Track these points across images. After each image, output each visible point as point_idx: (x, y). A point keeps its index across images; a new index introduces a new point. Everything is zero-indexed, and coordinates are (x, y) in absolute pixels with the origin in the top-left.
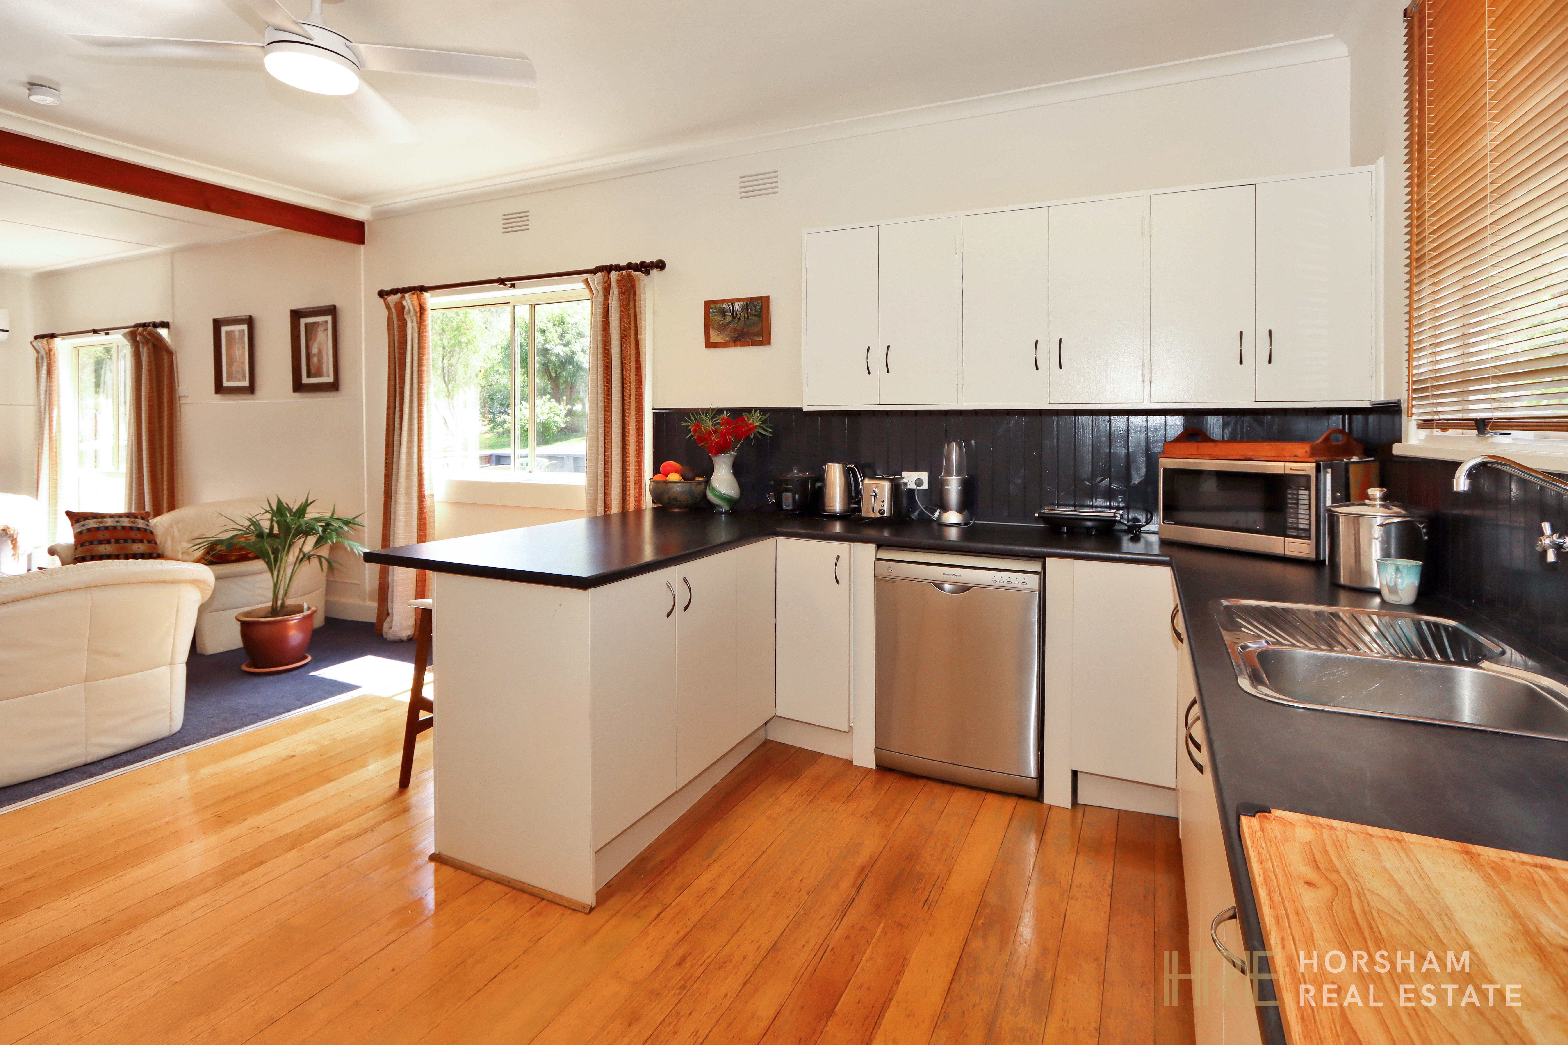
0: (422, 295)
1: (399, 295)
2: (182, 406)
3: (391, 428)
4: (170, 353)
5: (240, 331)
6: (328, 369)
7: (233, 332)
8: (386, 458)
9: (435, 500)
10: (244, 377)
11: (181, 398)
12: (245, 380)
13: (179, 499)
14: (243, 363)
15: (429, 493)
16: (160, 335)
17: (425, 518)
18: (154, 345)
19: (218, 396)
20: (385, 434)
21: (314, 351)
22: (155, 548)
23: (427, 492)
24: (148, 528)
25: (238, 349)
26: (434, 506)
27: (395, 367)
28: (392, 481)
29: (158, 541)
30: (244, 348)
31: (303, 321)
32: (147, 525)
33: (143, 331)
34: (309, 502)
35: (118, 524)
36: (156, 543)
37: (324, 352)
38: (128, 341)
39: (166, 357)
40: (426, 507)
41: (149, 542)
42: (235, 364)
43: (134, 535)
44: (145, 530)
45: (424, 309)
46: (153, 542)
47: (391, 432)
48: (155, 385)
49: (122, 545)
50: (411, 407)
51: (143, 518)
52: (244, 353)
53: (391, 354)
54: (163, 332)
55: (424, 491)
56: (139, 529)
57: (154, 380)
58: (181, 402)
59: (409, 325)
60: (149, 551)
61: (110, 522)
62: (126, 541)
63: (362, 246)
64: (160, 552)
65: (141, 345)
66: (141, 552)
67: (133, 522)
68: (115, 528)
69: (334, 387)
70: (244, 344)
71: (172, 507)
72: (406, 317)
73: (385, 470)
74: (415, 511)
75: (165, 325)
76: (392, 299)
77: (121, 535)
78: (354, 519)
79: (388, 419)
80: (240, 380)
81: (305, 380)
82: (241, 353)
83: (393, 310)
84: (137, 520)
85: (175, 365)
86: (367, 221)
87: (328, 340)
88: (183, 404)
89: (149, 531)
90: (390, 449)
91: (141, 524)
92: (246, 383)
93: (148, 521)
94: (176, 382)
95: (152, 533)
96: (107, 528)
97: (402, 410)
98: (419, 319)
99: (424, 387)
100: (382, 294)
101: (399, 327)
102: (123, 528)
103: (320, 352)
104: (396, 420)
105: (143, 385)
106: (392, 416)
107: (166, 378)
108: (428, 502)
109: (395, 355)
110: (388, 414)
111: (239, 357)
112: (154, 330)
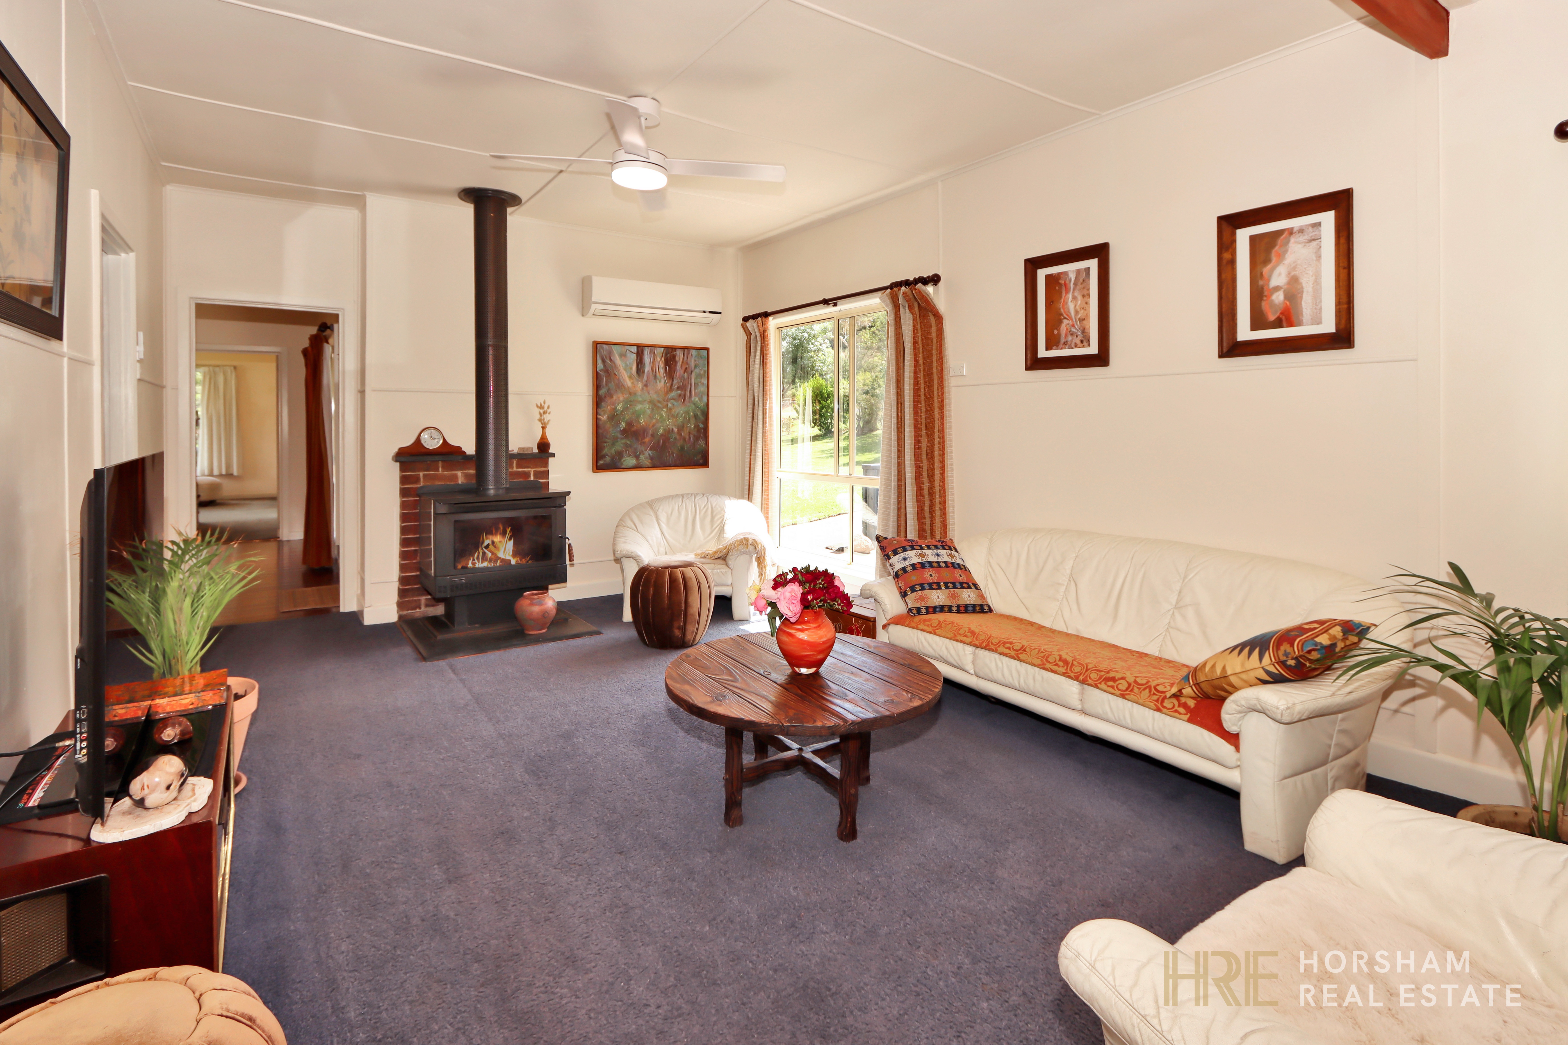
4: (939, 317)
5: (1078, 272)
6: (1318, 310)
7: (1064, 274)
10: (1086, 340)
12: (1090, 346)
14: (1084, 319)
16: (929, 295)
18: (919, 307)
19: (1031, 372)
21: (1277, 281)
25: (1074, 298)
30: (1086, 295)
32: (962, 560)
33: (909, 290)
35: (940, 559)
36: (980, 589)
37: (1306, 281)
42: (1066, 322)
43: (960, 576)
46: (978, 587)
49: (952, 591)
52: (1088, 303)
54: (931, 290)
56: (959, 566)
57: (921, 356)
61: (930, 556)
62: (954, 586)
63: (1440, 62)
65: (904, 308)
66: (972, 602)
67: (952, 556)
68: (938, 563)
70: (1089, 289)
75: (936, 279)
77: (947, 575)
80: (1078, 347)
81: (1246, 335)
82: (1081, 305)
87: (1319, 257)
92: (1090, 350)
95: (970, 572)
96: (930, 564)
102: (913, 566)
103: (1293, 281)
111: (1076, 312)
112: (918, 288)
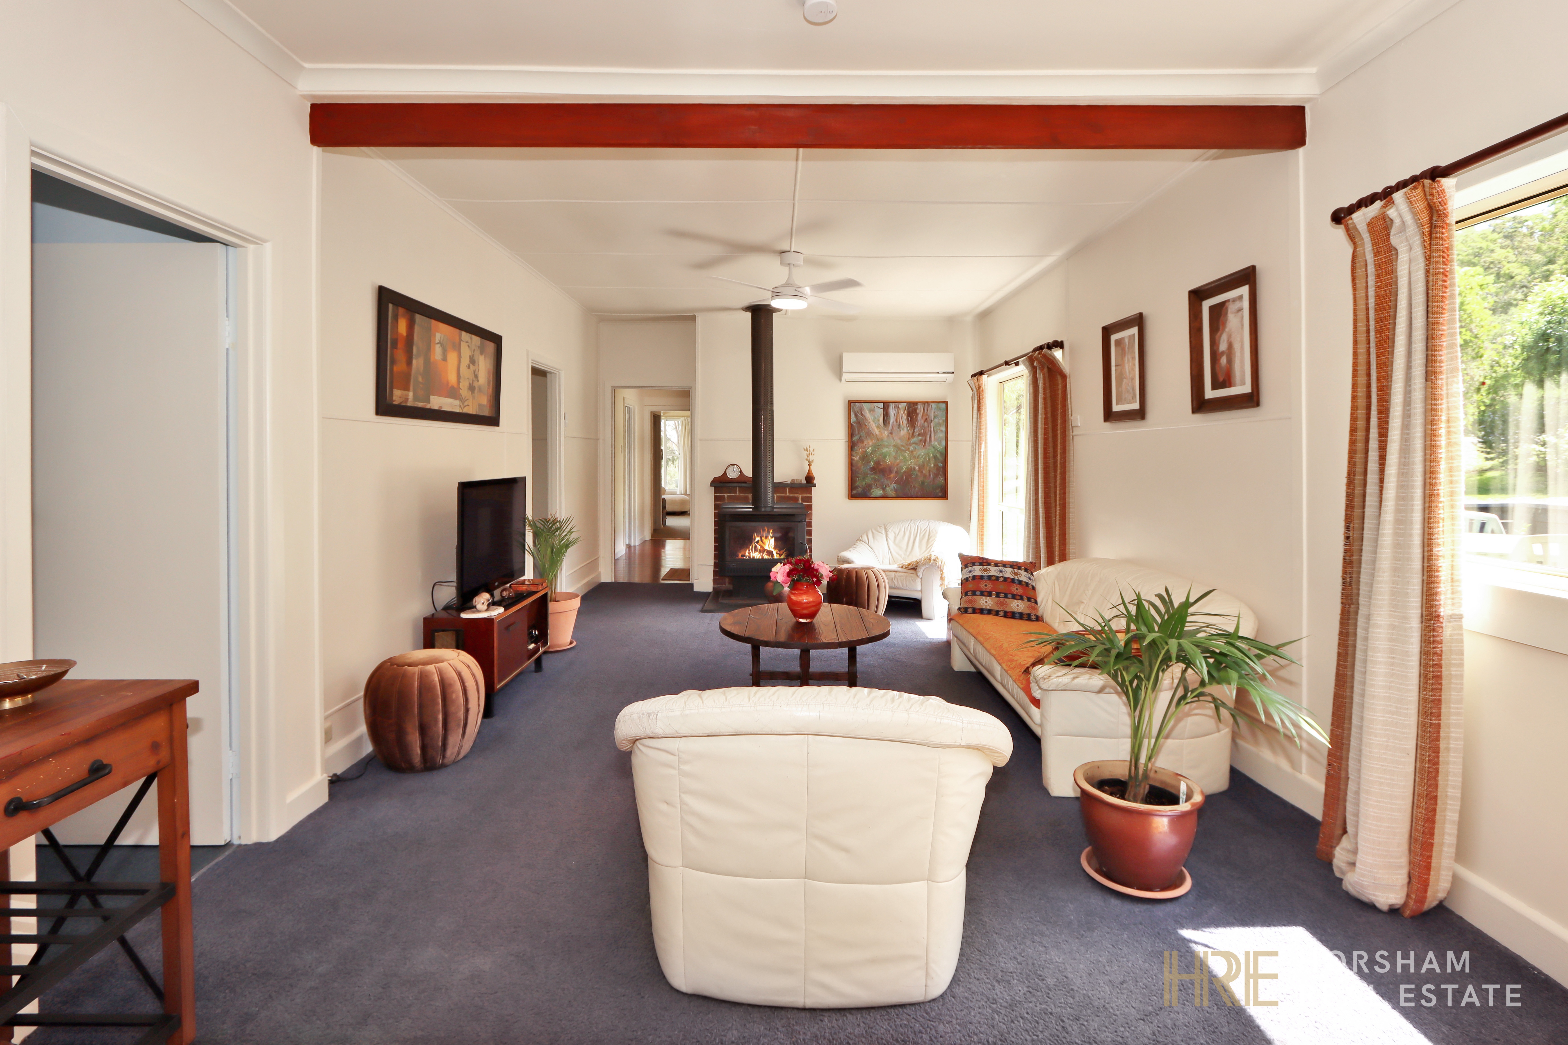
0: (1435, 185)
1: (1378, 204)
2: (1075, 437)
3: (1359, 469)
4: (1064, 377)
5: (1130, 336)
6: (1243, 372)
7: (1123, 339)
8: (1347, 528)
9: (1465, 627)
10: (1134, 397)
11: (1074, 429)
12: (1136, 402)
13: (1072, 548)
14: (1133, 379)
15: (1450, 612)
16: (1054, 358)
17: (1440, 666)
18: (1049, 369)
19: (1107, 424)
20: (1345, 481)
21: (1223, 347)
22: (1034, 609)
23: (1445, 609)
24: (1030, 582)
25: (1128, 360)
26: (1462, 641)
27: (1369, 349)
28: (1359, 573)
29: (1039, 600)
30: (1134, 358)
31: (1207, 304)
32: (1030, 579)
33: (1039, 354)
34: (1192, 600)
35: (1001, 575)
36: (1036, 602)
37: (1237, 346)
38: (1027, 368)
39: (1060, 381)
40: (1441, 642)
41: (1029, 599)
42: (1125, 380)
43: (1016, 589)
44: (1027, 584)
45: (1439, 216)
46: (1033, 600)
47: (1358, 478)
48: (1049, 415)
49: (1002, 599)
50: (1406, 427)
51: (1026, 570)
52: (1134, 365)
53: (1359, 324)
54: (1058, 354)
55: (1439, 606)
56: (1020, 582)
57: (1049, 409)
58: (1074, 434)
59: (1403, 257)
60: (1028, 612)
61: (993, 571)
62: (1006, 596)
63: (1301, 150)
64: (1039, 614)
65: (1038, 371)
66: (1020, 611)
67: (1016, 574)
68: (997, 578)
69: (1252, 400)
70: (1135, 353)
71: (1063, 558)
72: (1394, 241)
73: (1346, 551)
74: (1414, 646)
75: (1059, 345)
76: (1360, 218)
77: (1002, 587)
78: (1278, 647)
79: (1352, 452)
80: (1130, 403)
81: (1210, 393)
82: (1132, 366)
83: (1366, 237)
84: (1020, 571)
85: (1068, 390)
86: (1309, 100)
87: (1242, 325)
88: (1076, 435)
89: (1030, 586)
90: (1357, 511)
91: (1023, 576)
92: (1136, 406)
93: (1032, 574)
94: (1070, 410)
95: (1034, 588)
96: (990, 577)
97: (1383, 434)
98: (1427, 238)
99: (1439, 382)
100: (1338, 217)
101: (1378, 266)
102: (1005, 579)
103: (1230, 346)
104: (1370, 453)
105: (1040, 416)
106: (1360, 446)
107: (1059, 407)
108: (1447, 632)
109: (1368, 326)
110: (1352, 442)
111: (1129, 372)
112: (1049, 352)
